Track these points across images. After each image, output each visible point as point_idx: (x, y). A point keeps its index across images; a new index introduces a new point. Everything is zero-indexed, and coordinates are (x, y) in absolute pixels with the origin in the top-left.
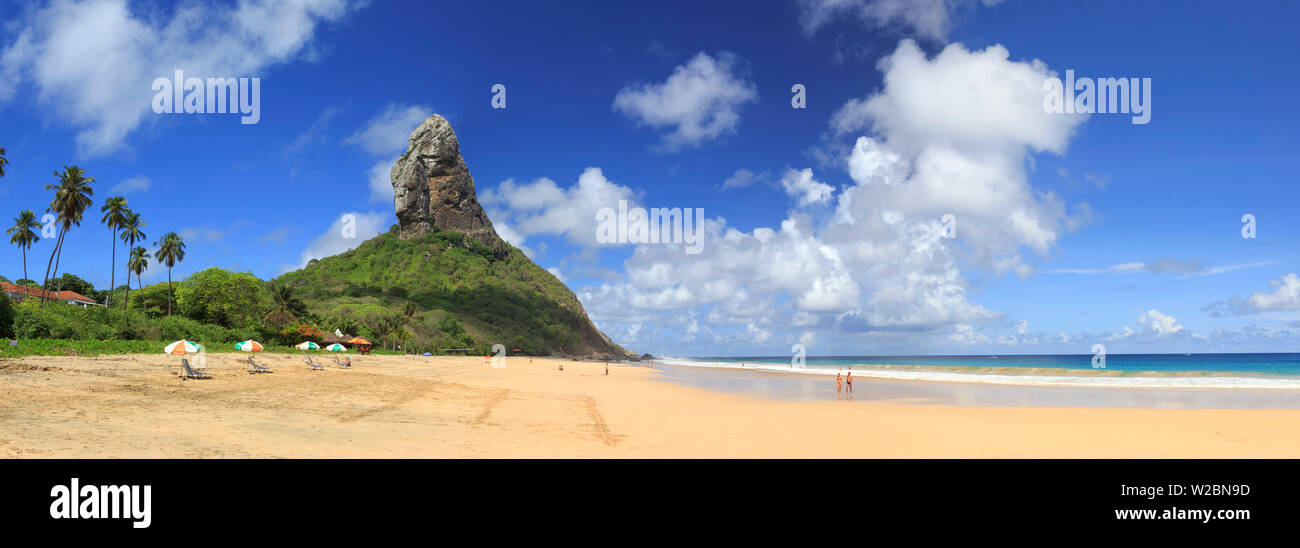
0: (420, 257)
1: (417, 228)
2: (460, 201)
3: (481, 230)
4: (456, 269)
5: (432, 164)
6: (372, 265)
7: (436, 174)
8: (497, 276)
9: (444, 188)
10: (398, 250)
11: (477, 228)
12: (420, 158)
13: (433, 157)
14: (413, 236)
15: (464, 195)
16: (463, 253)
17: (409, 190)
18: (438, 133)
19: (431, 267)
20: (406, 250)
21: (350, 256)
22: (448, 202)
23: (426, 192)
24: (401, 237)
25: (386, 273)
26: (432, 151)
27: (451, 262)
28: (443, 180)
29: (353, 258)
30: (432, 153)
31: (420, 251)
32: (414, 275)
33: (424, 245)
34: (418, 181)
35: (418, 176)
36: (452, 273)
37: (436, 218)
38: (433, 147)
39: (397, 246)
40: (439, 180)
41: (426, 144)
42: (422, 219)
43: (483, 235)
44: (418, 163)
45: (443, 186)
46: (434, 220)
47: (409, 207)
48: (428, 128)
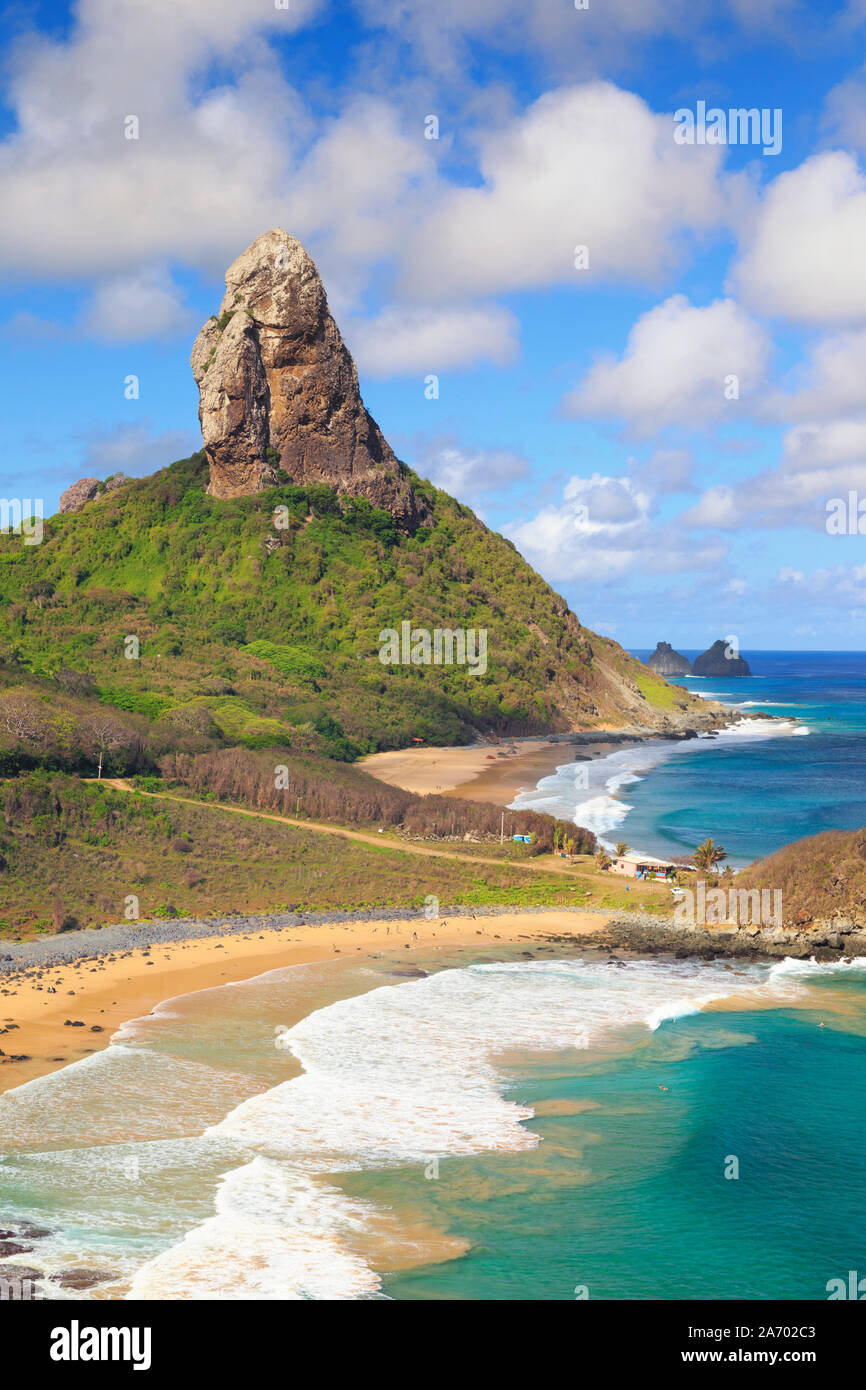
0: (256, 544)
1: (245, 475)
2: (329, 415)
3: (371, 474)
4: (323, 571)
5: (272, 342)
6: (162, 550)
7: (286, 361)
8: (400, 581)
9: (299, 391)
10: (210, 521)
11: (363, 470)
12: (252, 332)
13: (275, 326)
15: (335, 402)
16: (338, 529)
17: (231, 397)
18: (284, 275)
19: (278, 568)
20: (230, 523)
22: (305, 420)
23: (264, 400)
25: (193, 576)
26: (273, 315)
27: (314, 558)
28: (297, 375)
29: (123, 528)
30: (274, 321)
31: (254, 528)
32: (248, 586)
33: (262, 516)
34: (247, 380)
35: (247, 369)
36: (315, 581)
37: (283, 452)
38: (275, 306)
39: (209, 513)
40: (288, 376)
41: (261, 299)
42: (253, 457)
43: (374, 484)
44: (247, 341)
45: (295, 387)
46: (279, 458)
47: (231, 434)
48: (264, 263)
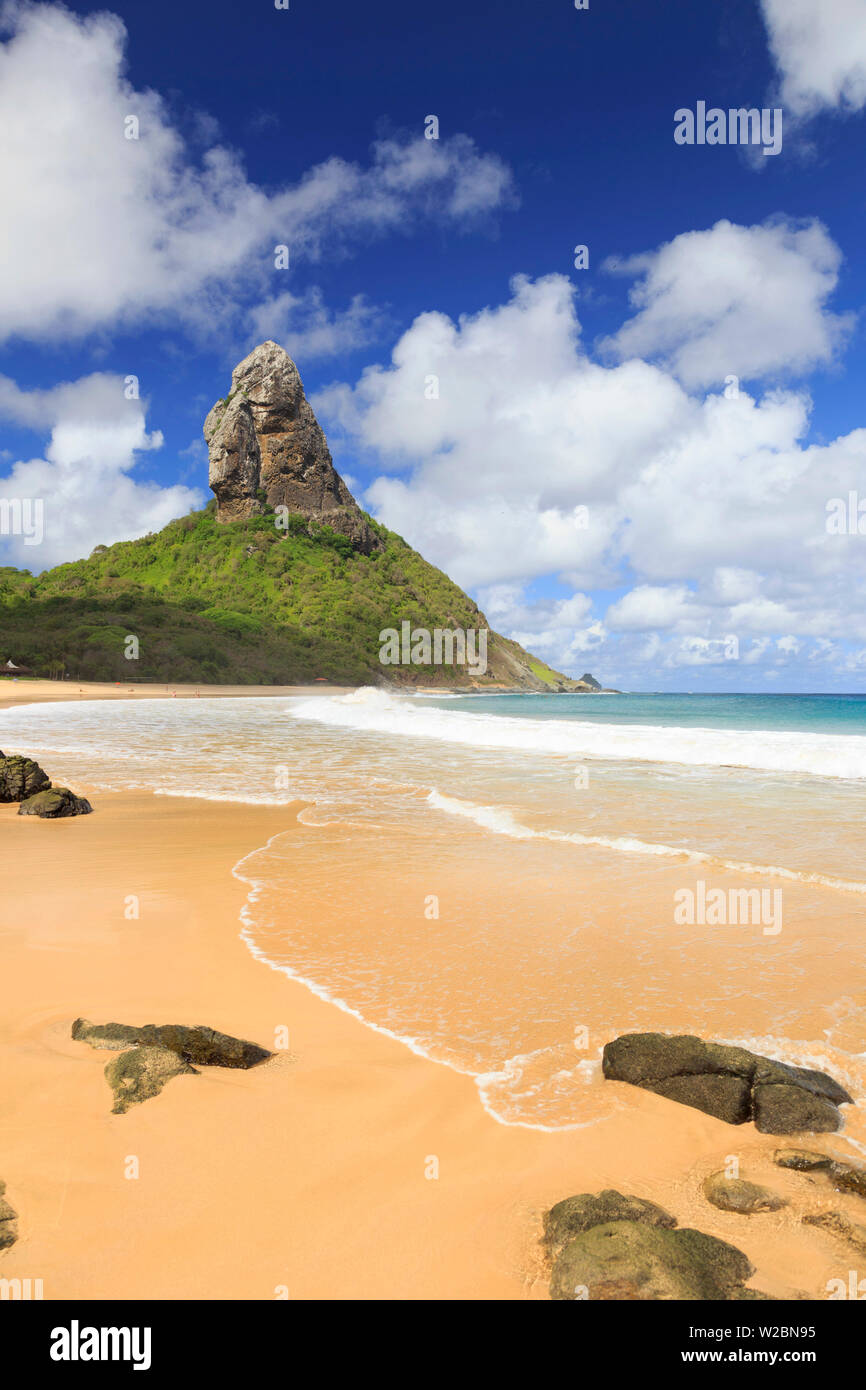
0: (239, 551)
1: (240, 507)
2: (304, 468)
3: (336, 511)
4: (287, 569)
5: (262, 414)
6: (176, 559)
7: (271, 429)
8: (348, 580)
9: (281, 450)
10: (212, 539)
11: (330, 508)
12: (246, 406)
13: (263, 405)
14: (234, 518)
15: (309, 460)
16: (304, 544)
17: (229, 451)
18: (271, 370)
19: (252, 565)
20: (223, 538)
21: (149, 544)
22: (286, 470)
23: (255, 455)
24: (218, 519)
25: (192, 572)
26: (262, 396)
27: (280, 559)
28: (279, 439)
29: (152, 547)
30: (262, 399)
31: (241, 541)
32: (225, 578)
33: (248, 533)
34: (241, 439)
35: (241, 432)
36: (279, 575)
37: (269, 493)
38: (264, 391)
39: (211, 532)
40: (273, 439)
41: (255, 386)
42: (247, 495)
43: (337, 518)
44: (242, 413)
45: (279, 446)
46: (266, 496)
47: (228, 477)
48: (257, 362)
